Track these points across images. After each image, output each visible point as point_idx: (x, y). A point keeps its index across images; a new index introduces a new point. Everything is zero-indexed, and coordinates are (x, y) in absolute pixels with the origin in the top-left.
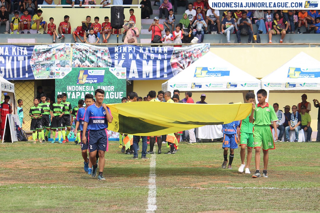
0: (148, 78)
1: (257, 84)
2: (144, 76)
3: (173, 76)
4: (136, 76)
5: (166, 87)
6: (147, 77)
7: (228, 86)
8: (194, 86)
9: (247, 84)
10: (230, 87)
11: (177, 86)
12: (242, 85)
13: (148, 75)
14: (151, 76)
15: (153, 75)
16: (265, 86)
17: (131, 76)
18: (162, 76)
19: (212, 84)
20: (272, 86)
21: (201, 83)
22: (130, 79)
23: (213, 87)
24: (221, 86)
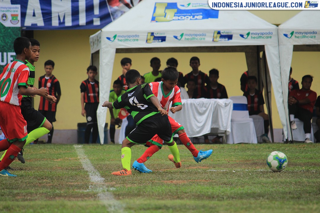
0: (62, 26)
1: (270, 33)
2: (55, 23)
3: (111, 21)
4: (40, 22)
5: (98, 40)
6: (60, 23)
7: (216, 38)
8: (152, 37)
9: (252, 34)
10: (220, 39)
11: (120, 38)
12: (242, 36)
13: (62, 21)
14: (69, 23)
15: (73, 20)
16: (285, 37)
17: (29, 22)
18: (90, 23)
19: (186, 35)
20: (298, 37)
21: (164, 33)
22: (27, 27)
23: (188, 39)
24: (201, 39)
